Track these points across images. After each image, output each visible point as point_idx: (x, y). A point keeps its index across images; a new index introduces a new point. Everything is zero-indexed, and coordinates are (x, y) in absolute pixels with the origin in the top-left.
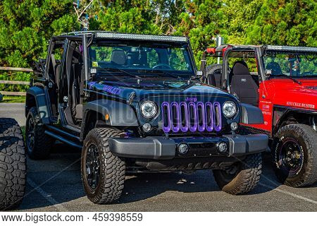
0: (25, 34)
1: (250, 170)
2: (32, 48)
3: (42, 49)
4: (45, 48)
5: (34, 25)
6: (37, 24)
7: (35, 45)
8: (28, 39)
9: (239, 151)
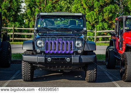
0: (91, 15)
1: (90, 71)
2: (94, 21)
3: (98, 21)
4: (100, 21)
5: (95, 10)
6: (97, 10)
7: (95, 19)
8: (92, 17)
9: (75, 62)
